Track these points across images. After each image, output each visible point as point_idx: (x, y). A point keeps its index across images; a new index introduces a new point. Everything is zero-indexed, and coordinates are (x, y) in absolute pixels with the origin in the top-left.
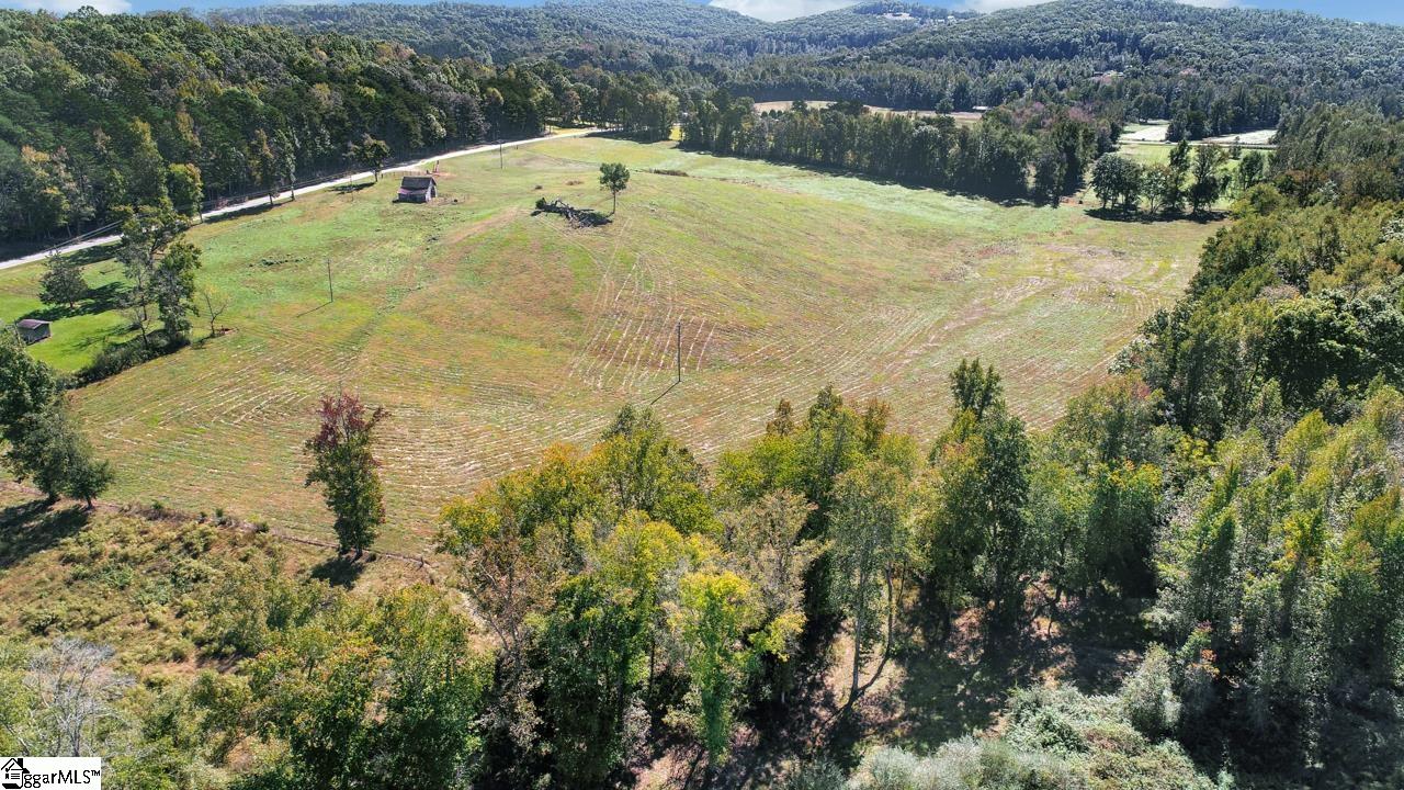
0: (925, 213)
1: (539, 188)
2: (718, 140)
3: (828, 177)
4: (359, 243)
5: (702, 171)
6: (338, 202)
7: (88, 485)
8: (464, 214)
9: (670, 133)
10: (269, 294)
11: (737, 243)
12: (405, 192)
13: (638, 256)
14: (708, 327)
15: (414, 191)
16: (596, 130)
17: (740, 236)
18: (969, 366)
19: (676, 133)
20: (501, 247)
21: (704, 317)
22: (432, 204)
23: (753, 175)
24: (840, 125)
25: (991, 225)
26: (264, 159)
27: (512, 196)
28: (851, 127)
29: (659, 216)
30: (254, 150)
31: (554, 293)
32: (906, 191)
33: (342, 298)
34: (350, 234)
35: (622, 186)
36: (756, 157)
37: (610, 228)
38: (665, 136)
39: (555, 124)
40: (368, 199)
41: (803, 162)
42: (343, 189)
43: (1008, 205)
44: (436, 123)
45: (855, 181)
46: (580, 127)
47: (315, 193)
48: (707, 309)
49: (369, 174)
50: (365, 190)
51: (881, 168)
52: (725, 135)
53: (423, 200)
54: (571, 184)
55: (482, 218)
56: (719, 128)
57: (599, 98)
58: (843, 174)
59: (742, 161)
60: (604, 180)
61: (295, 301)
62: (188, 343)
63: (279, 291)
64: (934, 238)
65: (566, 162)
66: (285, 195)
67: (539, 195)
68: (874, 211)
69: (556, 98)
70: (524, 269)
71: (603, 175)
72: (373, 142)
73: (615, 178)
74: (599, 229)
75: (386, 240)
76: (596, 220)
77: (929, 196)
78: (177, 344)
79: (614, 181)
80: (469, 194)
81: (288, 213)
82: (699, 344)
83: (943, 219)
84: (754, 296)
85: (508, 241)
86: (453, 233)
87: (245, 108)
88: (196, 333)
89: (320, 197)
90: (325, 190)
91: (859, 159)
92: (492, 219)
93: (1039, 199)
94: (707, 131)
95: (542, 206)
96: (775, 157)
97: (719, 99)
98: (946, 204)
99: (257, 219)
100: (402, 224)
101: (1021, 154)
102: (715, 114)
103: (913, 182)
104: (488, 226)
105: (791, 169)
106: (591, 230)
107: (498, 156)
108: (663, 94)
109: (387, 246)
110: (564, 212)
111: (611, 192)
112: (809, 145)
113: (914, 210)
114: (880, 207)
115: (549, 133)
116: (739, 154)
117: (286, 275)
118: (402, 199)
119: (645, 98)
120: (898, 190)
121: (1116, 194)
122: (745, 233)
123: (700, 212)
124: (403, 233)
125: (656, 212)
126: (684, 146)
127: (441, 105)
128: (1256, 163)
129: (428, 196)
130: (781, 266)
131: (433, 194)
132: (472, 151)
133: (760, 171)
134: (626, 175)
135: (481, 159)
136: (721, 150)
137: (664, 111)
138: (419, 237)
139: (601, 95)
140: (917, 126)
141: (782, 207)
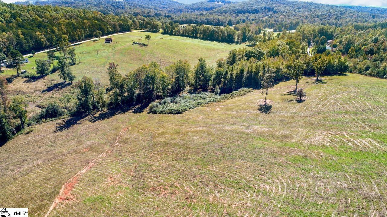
0: (212, 46)
1: (133, 40)
2: (170, 32)
3: (193, 39)
4: (100, 50)
5: (167, 38)
6: (93, 43)
7: (72, 78)
8: (118, 45)
9: (159, 30)
10: (86, 57)
11: (172, 50)
12: (106, 41)
13: (153, 51)
14: (166, 62)
15: (108, 41)
16: (144, 30)
17: (173, 49)
18: (201, 58)
19: (161, 31)
20: (127, 50)
21: (165, 61)
22: (111, 44)
23: (177, 39)
24: (196, 28)
25: (225, 48)
26: (79, 35)
27: (127, 42)
28: (199, 29)
29: (157, 45)
30: (77, 33)
31: (138, 57)
32: (210, 42)
33: (100, 58)
34: (98, 48)
35: (150, 39)
36: (179, 35)
37: (148, 47)
38: (158, 31)
39: (134, 29)
40: (99, 43)
41: (188, 36)
42: (93, 41)
43: (230, 44)
44: (109, 28)
45: (199, 40)
46: (139, 30)
47: (88, 42)
48: (166, 59)
49: (98, 38)
50: (97, 41)
51: (205, 37)
52: (172, 31)
53: (110, 43)
54: (139, 39)
55: (123, 45)
56: (170, 29)
57: (143, 23)
58: (197, 39)
59: (175, 36)
60: (146, 38)
61: (91, 59)
62: (76, 64)
63: (88, 57)
64: (213, 50)
65: (137, 36)
66: (83, 42)
67: (133, 41)
68: (201, 45)
69: (134, 23)
70: (132, 53)
71: (146, 37)
72: (99, 31)
73: (148, 37)
74: (146, 47)
75: (105, 49)
76: (145, 45)
77: (214, 42)
78: (74, 64)
79: (148, 38)
80: (119, 42)
81: (84, 45)
82: (165, 64)
83: (216, 47)
84: (175, 58)
85: (128, 49)
86: (117, 48)
87: (73, 25)
88: (77, 63)
89: (89, 42)
90: (89, 41)
91: (200, 36)
92: (125, 45)
93: (237, 43)
94: (168, 30)
95: (134, 43)
96: (183, 35)
97: (171, 24)
98: (217, 44)
99: (78, 46)
100: (107, 47)
101: (233, 34)
102: (169, 26)
103: (211, 40)
104: (124, 47)
105: (186, 38)
106: (144, 47)
107: (123, 35)
108: (158, 22)
109: (105, 50)
110: (139, 44)
111: (147, 40)
112: (190, 33)
113: (210, 45)
114: (203, 44)
115: (132, 31)
116: (175, 35)
117: (87, 55)
118: (106, 42)
119: (154, 23)
120: (208, 42)
121: (252, 42)
122: (174, 48)
123: (165, 44)
124: (108, 48)
125: (156, 44)
126: (162, 33)
127: (110, 25)
128: (279, 35)
129: (111, 42)
130: (180, 53)
131: (112, 42)
132: (116, 34)
133: (179, 38)
134: (150, 37)
135: (119, 36)
136: (171, 34)
137: (158, 26)
138: (111, 49)
139: (144, 22)
140: (212, 28)
141: (182, 44)
